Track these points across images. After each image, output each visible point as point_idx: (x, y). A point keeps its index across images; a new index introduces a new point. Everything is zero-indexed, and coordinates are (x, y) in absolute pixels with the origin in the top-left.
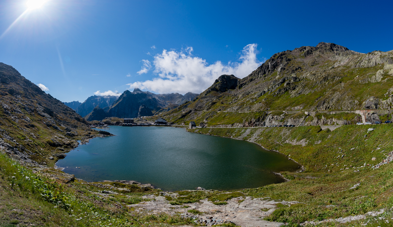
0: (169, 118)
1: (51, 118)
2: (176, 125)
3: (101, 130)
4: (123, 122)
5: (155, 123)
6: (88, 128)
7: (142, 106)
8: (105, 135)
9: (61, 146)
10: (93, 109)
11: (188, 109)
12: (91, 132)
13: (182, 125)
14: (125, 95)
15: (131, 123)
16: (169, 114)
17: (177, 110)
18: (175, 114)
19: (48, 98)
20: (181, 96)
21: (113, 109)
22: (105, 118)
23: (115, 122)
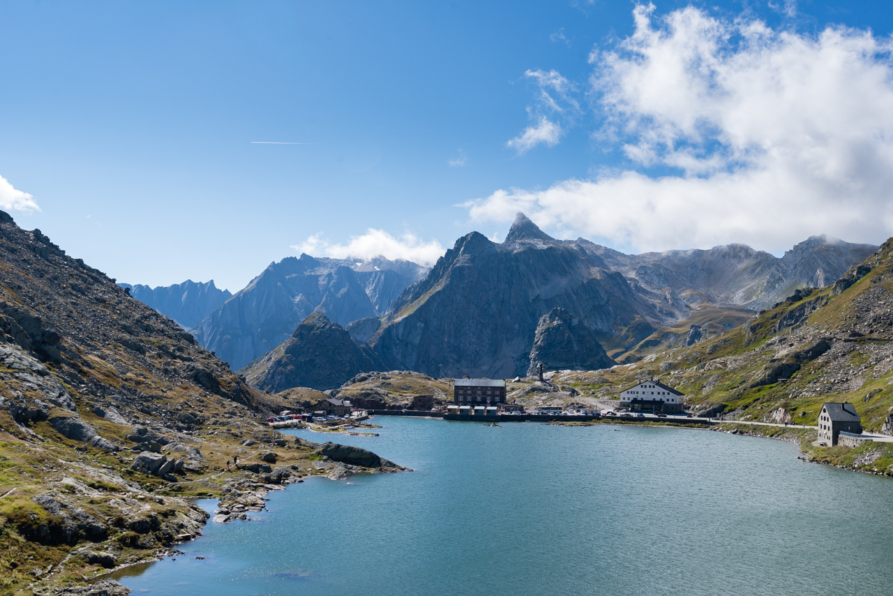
0: (698, 383)
1: (41, 373)
2: (741, 421)
3: (335, 442)
4: (451, 398)
5: (618, 410)
6: (261, 428)
7: (552, 318)
8: (356, 469)
9: (97, 536)
10: (294, 328)
11: (809, 333)
12: (280, 452)
13: (774, 421)
14: (462, 259)
15: (493, 404)
16: (699, 360)
17: (740, 335)
18: (732, 361)
19: (29, 255)
20: (764, 261)
21: (401, 331)
22: (358, 377)
23: (407, 399)
